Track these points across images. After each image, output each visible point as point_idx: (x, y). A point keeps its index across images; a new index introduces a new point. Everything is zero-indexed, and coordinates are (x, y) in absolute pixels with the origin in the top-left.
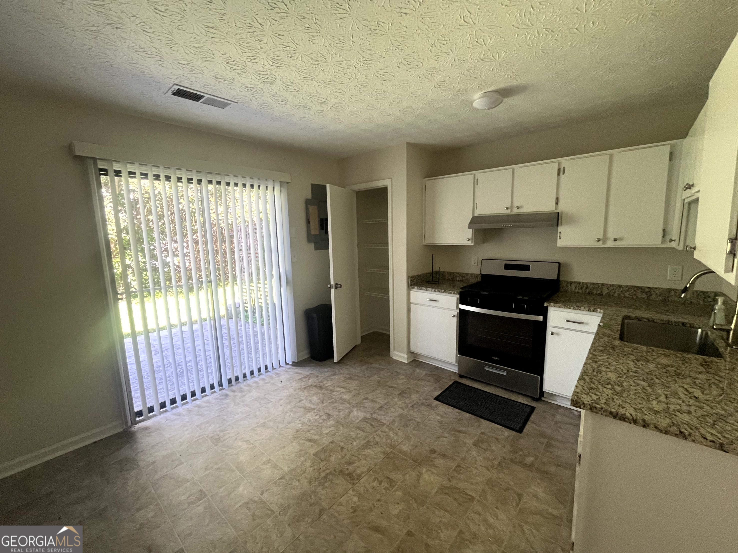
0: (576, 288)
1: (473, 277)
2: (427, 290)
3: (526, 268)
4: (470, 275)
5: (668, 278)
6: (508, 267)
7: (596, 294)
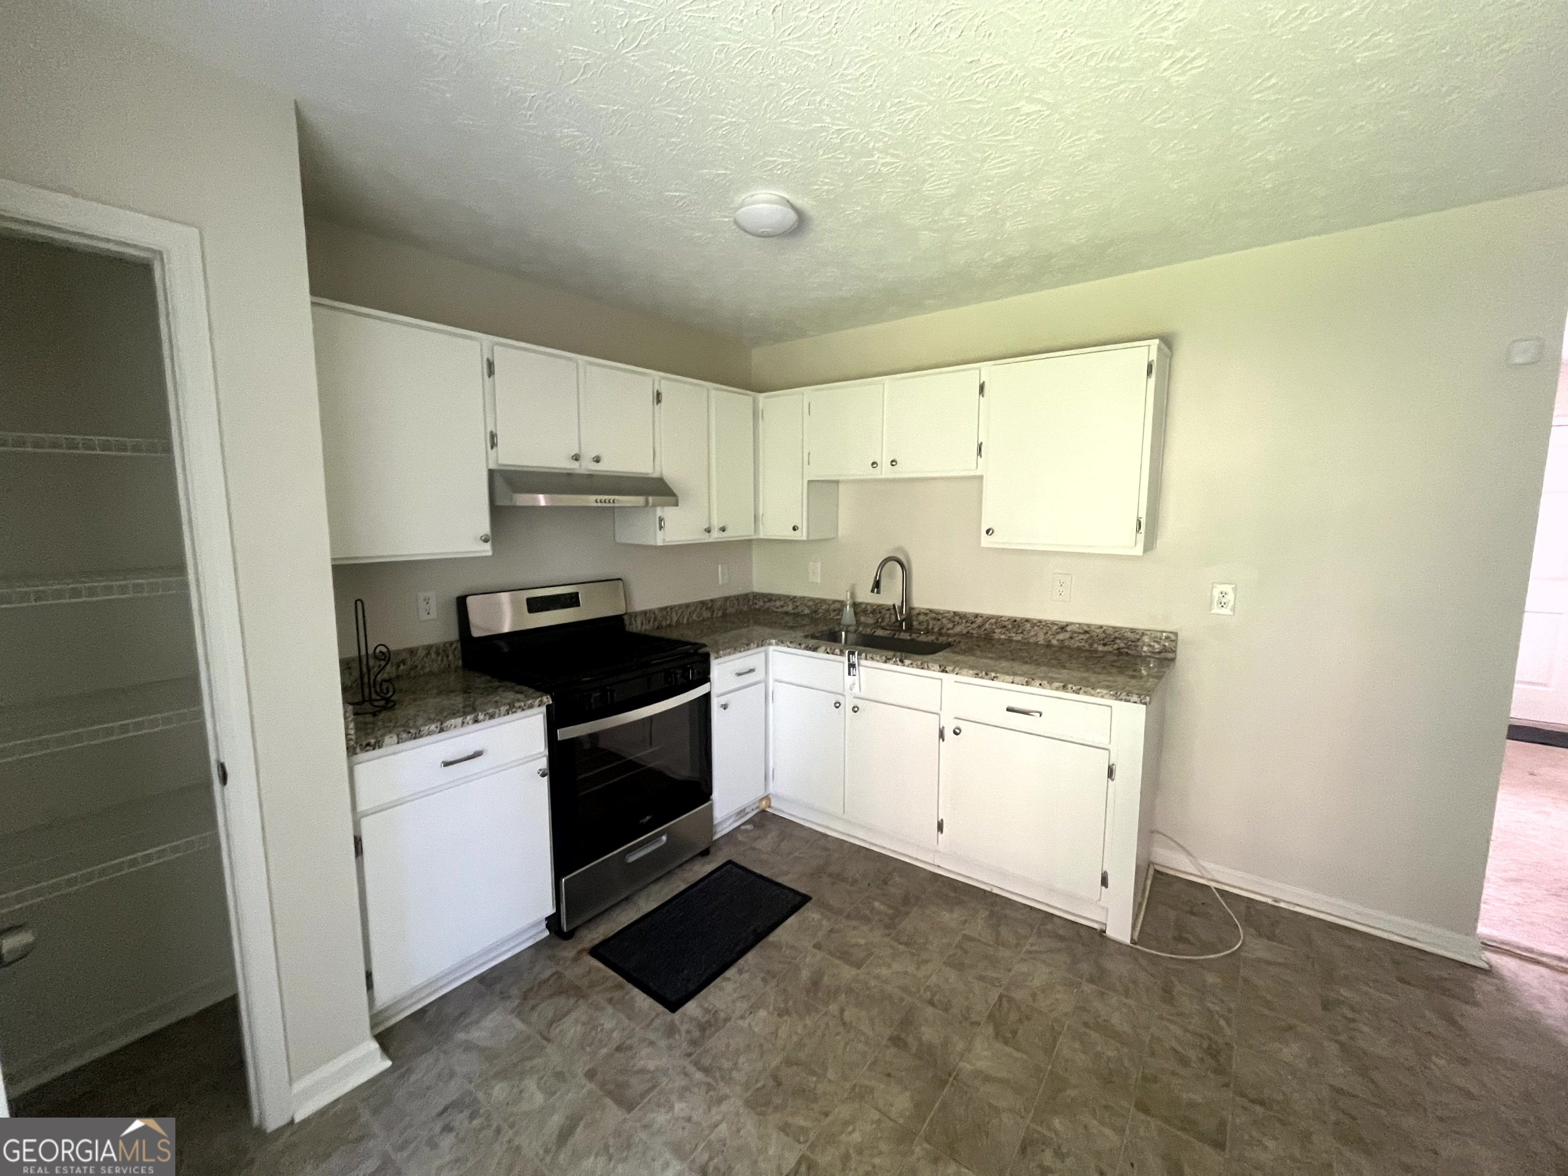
0: (642, 625)
1: (433, 656)
2: (442, 730)
3: (571, 601)
4: (421, 653)
5: (720, 583)
6: (536, 605)
7: (666, 626)
